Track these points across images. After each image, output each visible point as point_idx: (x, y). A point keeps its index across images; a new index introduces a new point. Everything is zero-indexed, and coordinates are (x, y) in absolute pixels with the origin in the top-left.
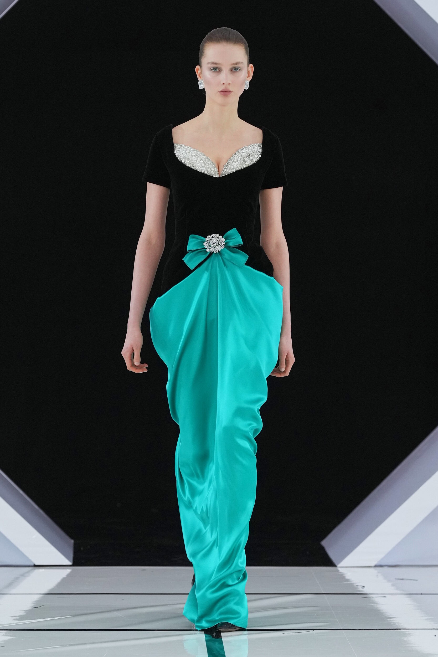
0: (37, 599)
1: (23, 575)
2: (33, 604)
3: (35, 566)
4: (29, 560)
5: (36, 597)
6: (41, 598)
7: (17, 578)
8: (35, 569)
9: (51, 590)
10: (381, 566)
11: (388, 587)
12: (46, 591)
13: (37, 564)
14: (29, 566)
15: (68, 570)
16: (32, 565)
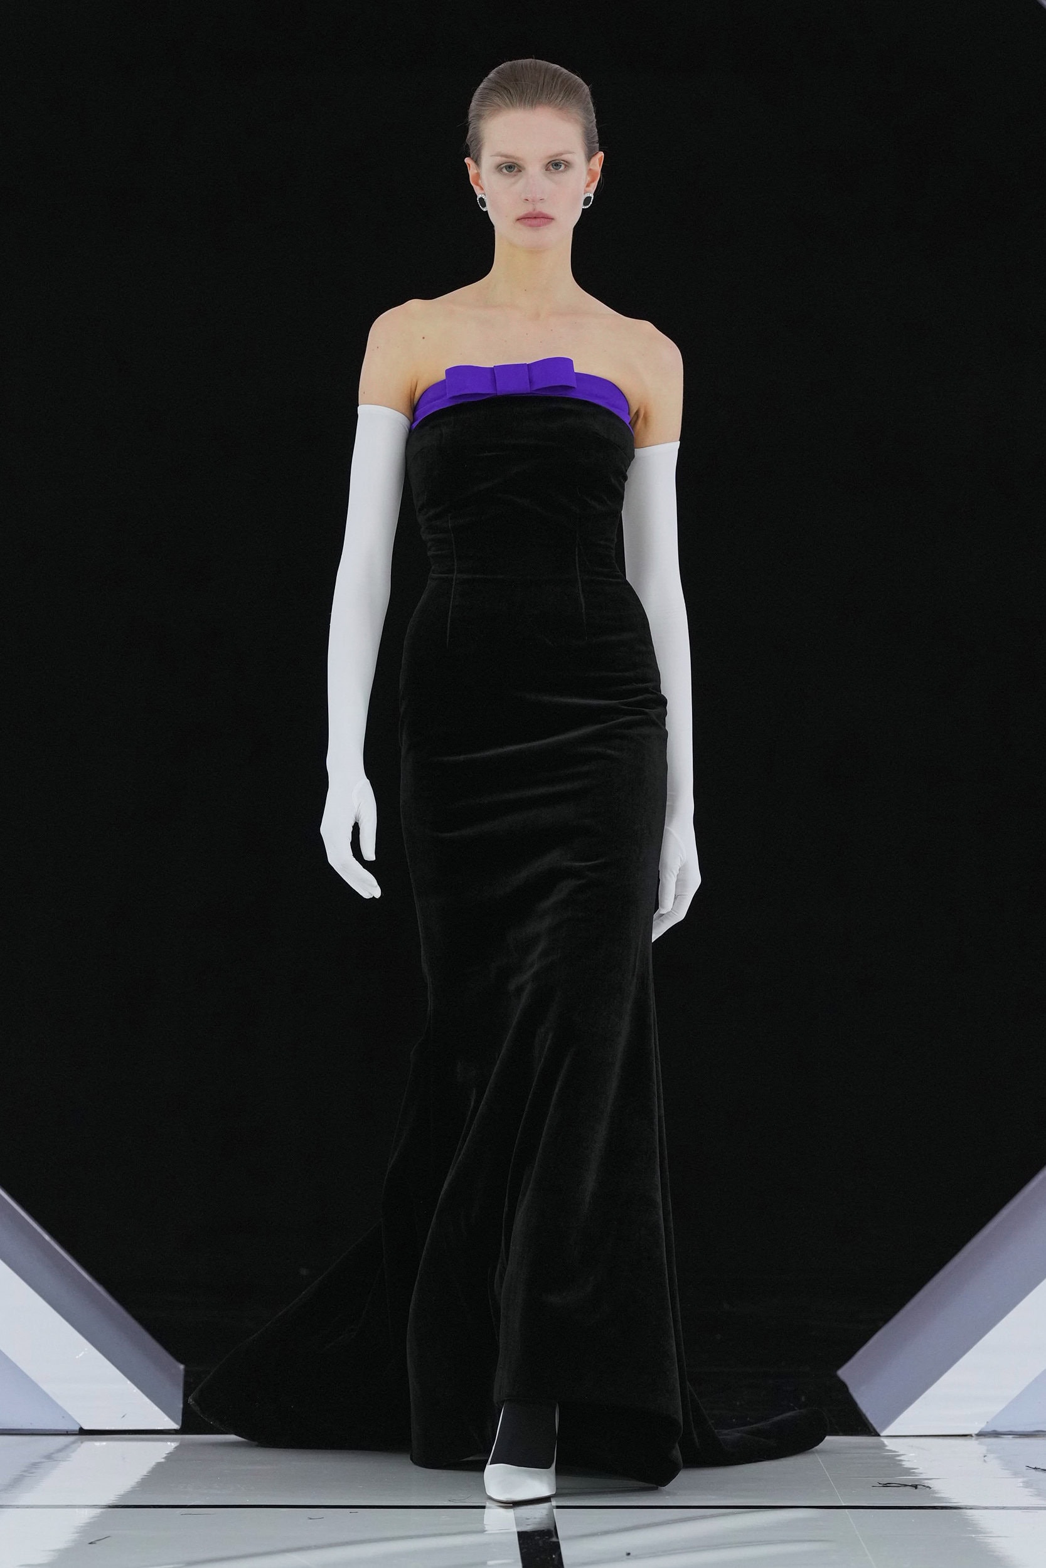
0: (88, 1521)
1: (49, 1457)
2: (77, 1533)
3: (82, 1432)
4: (65, 1415)
5: (86, 1515)
6: (98, 1517)
7: (35, 1465)
8: (82, 1443)
9: (123, 1496)
10: (996, 1434)
11: (1015, 1491)
12: (111, 1499)
13: (86, 1428)
14: (67, 1433)
15: (169, 1443)
16: (76, 1431)
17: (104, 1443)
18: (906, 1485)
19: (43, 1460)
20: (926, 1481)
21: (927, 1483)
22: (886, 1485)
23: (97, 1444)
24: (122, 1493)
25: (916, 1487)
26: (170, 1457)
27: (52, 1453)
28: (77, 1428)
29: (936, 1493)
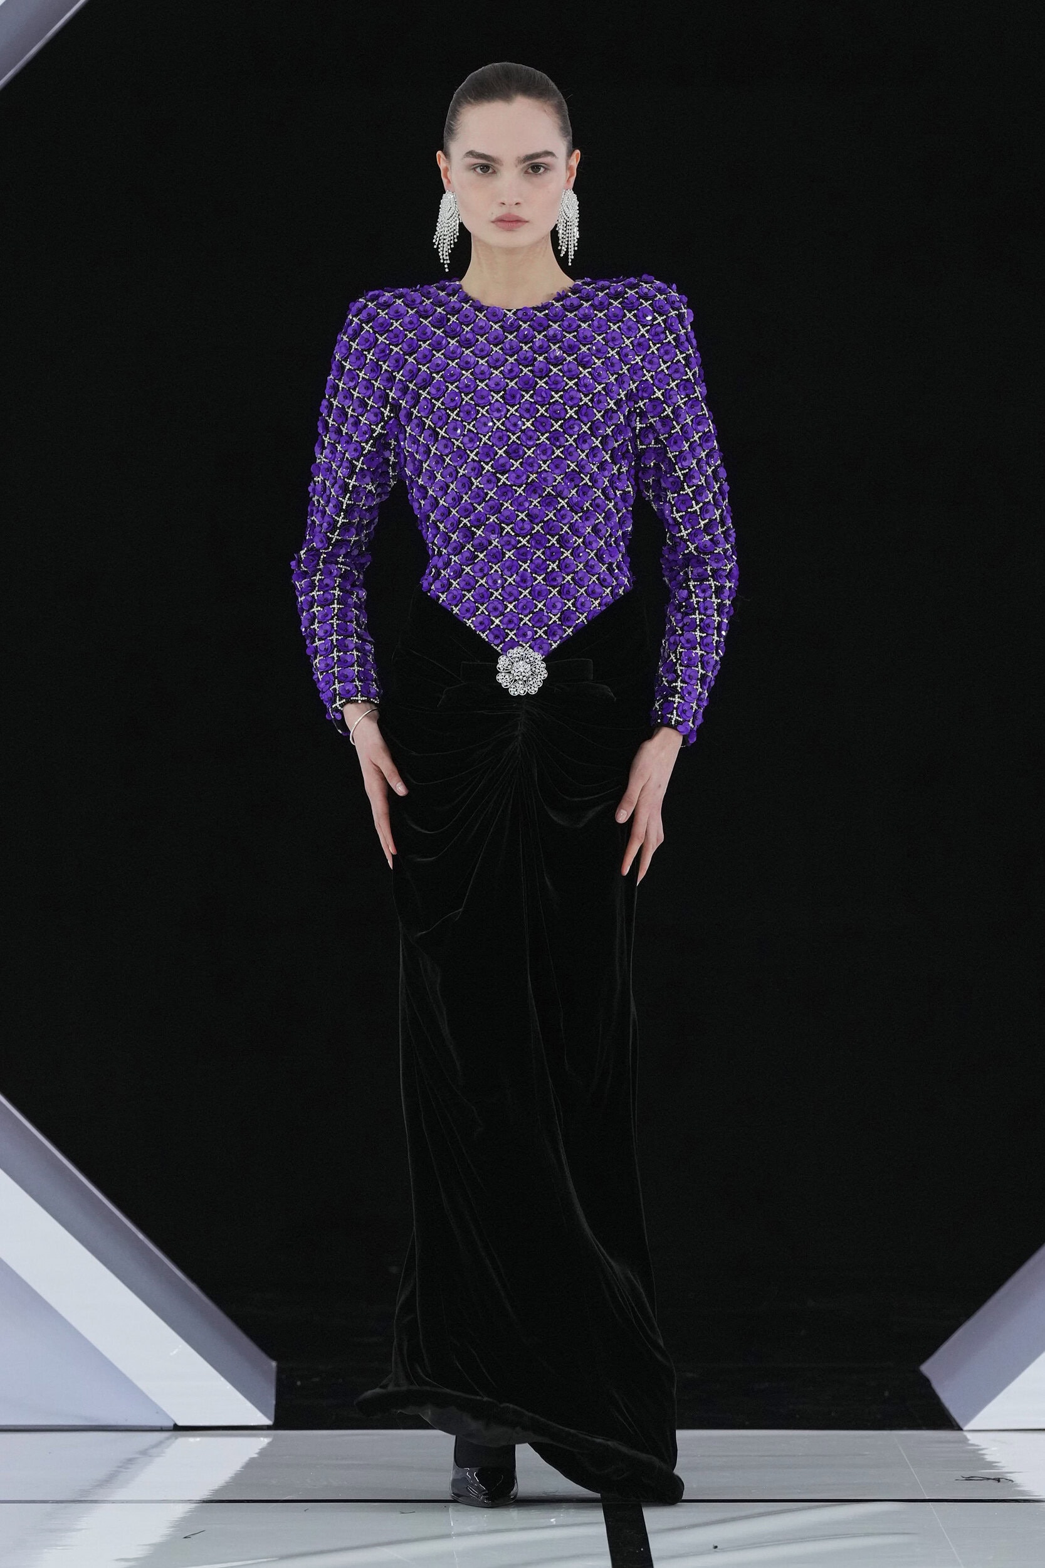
1: (144, 1453)
3: (177, 1428)
4: (159, 1411)
8: (176, 1438)
9: (217, 1491)
13: (180, 1423)
14: (162, 1429)
15: (262, 1439)
16: (170, 1427)
17: (198, 1439)
18: (988, 1479)
19: (138, 1456)
20: (1009, 1475)
21: (1009, 1476)
22: (969, 1479)
23: (191, 1440)
24: (216, 1488)
25: (998, 1480)
26: (263, 1453)
27: (147, 1449)
28: (172, 1424)
29: (1018, 1486)
